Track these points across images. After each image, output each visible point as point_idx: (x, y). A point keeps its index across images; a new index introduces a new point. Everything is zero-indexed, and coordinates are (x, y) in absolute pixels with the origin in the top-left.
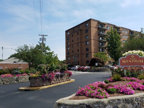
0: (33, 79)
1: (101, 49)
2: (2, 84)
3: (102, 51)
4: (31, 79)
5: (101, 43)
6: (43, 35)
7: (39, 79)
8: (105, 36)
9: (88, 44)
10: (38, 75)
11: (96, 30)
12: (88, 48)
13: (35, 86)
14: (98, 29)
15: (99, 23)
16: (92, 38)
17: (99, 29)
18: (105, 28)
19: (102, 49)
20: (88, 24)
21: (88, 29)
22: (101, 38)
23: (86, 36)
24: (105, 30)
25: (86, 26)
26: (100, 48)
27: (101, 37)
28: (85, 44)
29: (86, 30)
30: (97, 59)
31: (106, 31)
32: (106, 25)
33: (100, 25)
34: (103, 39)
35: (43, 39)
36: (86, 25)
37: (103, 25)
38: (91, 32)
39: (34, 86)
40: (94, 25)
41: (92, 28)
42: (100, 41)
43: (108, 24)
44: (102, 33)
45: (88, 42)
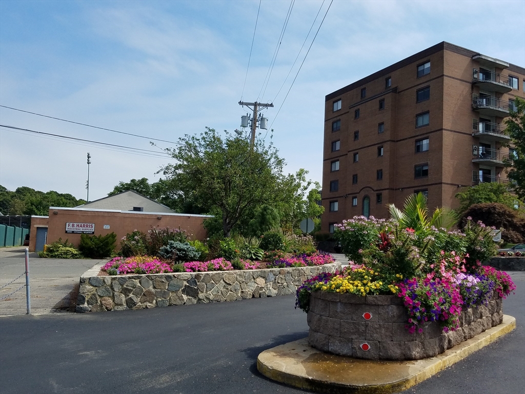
0: (339, 308)
1: (481, 172)
2: (120, 308)
3: (486, 179)
5: (483, 145)
6: (255, 105)
8: (499, 117)
9: (425, 148)
11: (465, 89)
12: (427, 165)
14: (472, 88)
15: (477, 60)
16: (447, 124)
17: (475, 85)
18: (501, 83)
19: (487, 173)
20: (428, 65)
21: (428, 87)
22: (481, 127)
23: (418, 115)
24: (500, 92)
25: (419, 75)
26: (476, 165)
27: (482, 120)
28: (413, 148)
29: (418, 91)
31: (506, 98)
32: (506, 73)
33: (482, 71)
34: (487, 128)
35: (254, 120)
36: (421, 68)
37: (493, 72)
38: (445, 98)
39: (346, 351)
40: (454, 67)
41: (446, 80)
42: (477, 139)
43: (513, 67)
44: (488, 103)
45: (425, 142)
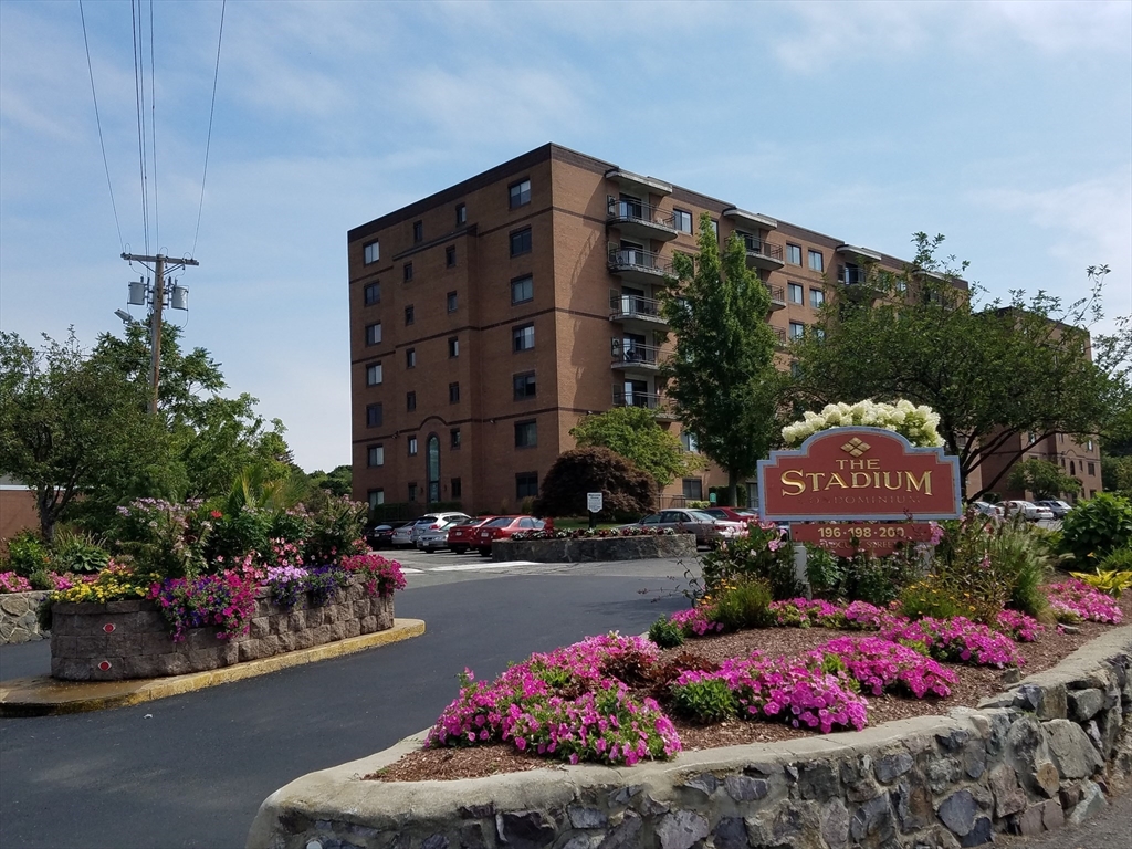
0: (76, 621)
1: (628, 387)
3: (639, 401)
4: (57, 621)
5: (632, 336)
6: (159, 260)
7: (127, 619)
8: (657, 285)
9: (529, 344)
10: (114, 589)
11: (593, 235)
12: (532, 374)
13: (97, 675)
14: (607, 232)
15: (612, 179)
16: (563, 298)
17: (611, 226)
18: (659, 222)
19: (640, 387)
20: (526, 187)
21: (529, 228)
22: (626, 304)
23: (515, 281)
24: (657, 240)
25: (513, 203)
26: (620, 375)
27: (629, 291)
28: (509, 344)
29: (512, 235)
30: (599, 465)
31: (668, 251)
32: (667, 204)
33: (624, 198)
34: (641, 307)
35: (159, 291)
36: (515, 192)
37: (645, 204)
38: (557, 250)
40: (572, 194)
41: (557, 217)
42: (620, 327)
43: (680, 193)
44: (639, 260)
45: (529, 332)
